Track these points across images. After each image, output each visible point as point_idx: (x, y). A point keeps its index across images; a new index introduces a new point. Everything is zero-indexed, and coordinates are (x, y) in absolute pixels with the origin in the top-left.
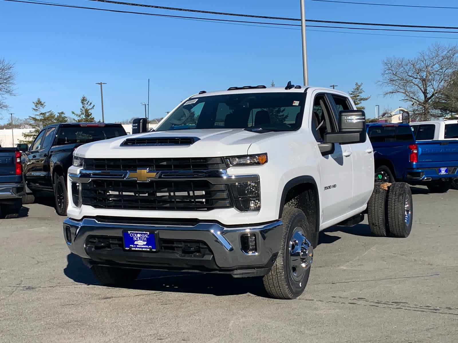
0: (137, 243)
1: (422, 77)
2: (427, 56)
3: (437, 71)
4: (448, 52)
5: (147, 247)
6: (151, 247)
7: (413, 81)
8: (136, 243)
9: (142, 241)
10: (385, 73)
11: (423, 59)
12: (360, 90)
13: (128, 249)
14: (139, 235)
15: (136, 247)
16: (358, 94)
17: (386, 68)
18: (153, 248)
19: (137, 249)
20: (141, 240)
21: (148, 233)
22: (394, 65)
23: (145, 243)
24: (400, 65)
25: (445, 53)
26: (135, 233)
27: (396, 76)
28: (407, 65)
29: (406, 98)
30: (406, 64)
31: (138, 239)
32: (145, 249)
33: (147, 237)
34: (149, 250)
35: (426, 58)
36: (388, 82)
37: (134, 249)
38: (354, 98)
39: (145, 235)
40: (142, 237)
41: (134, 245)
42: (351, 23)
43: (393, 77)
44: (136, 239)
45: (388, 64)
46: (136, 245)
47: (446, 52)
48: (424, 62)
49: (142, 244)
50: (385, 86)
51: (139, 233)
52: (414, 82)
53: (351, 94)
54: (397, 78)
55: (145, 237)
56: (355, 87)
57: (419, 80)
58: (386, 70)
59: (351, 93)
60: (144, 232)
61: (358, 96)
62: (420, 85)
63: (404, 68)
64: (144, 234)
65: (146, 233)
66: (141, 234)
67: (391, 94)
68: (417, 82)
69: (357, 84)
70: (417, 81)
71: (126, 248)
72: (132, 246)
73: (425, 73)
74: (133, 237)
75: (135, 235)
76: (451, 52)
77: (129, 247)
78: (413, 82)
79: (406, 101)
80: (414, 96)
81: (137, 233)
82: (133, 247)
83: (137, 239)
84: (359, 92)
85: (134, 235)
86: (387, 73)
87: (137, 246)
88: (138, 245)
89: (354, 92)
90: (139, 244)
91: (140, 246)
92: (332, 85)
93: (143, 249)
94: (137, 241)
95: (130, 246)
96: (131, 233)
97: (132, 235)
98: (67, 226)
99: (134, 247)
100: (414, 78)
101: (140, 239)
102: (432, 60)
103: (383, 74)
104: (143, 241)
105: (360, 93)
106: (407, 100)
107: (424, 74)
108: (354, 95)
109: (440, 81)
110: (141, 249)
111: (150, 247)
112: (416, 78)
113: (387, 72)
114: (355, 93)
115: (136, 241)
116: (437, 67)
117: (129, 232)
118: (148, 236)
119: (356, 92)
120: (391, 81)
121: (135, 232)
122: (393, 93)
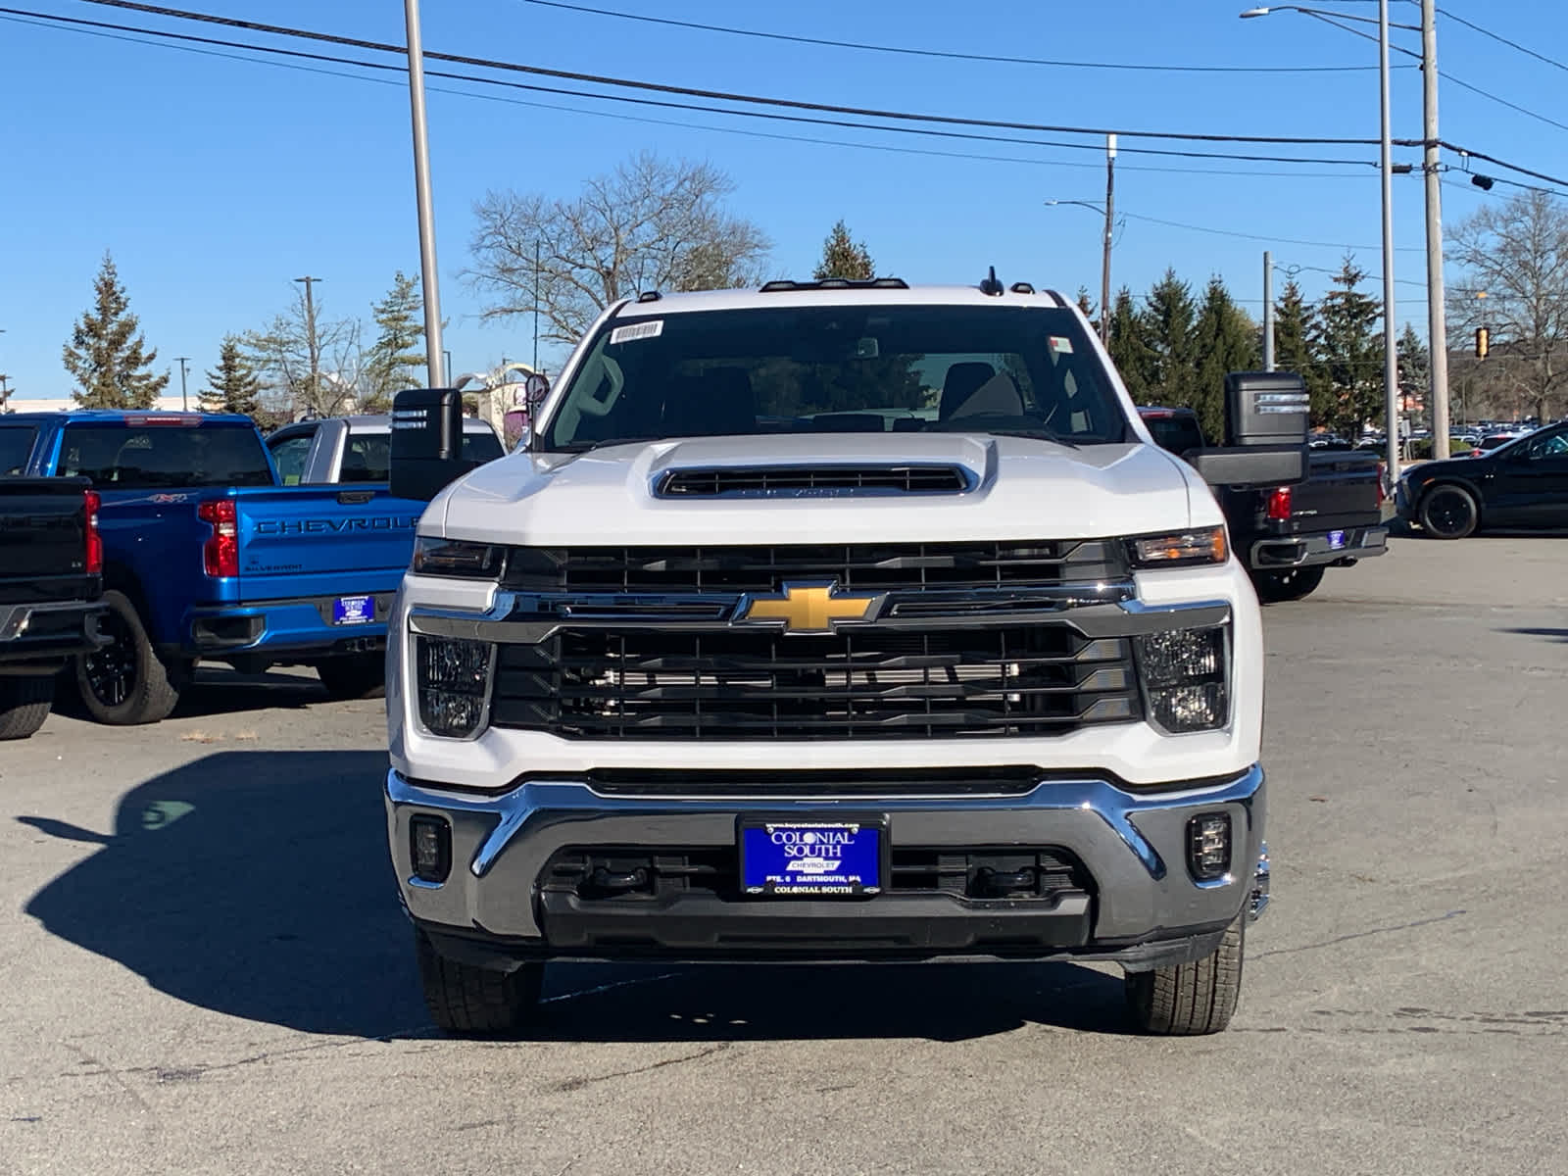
0: (800, 869)
1: (602, 262)
2: (615, 192)
3: (648, 247)
4: (681, 184)
5: (842, 879)
6: (858, 879)
7: (573, 276)
8: (792, 867)
9: (821, 860)
10: (484, 244)
11: (602, 204)
12: (410, 299)
13: (759, 890)
14: (809, 838)
15: (794, 883)
16: (404, 313)
17: (487, 227)
18: (866, 883)
19: (795, 890)
20: (819, 856)
21: (855, 828)
22: (511, 220)
23: (835, 865)
24: (531, 221)
25: (669, 188)
26: (798, 829)
27: (520, 255)
28: (551, 221)
29: (553, 332)
30: (547, 217)
31: (807, 850)
32: (834, 890)
33: (846, 842)
34: (849, 890)
35: (613, 199)
36: (499, 276)
37: (787, 890)
38: (393, 324)
39: (839, 835)
40: (822, 843)
41: (783, 873)
42: (523, 69)
43: (510, 257)
44: (794, 852)
45: (494, 216)
46: (794, 874)
47: (675, 183)
48: (608, 214)
49: (822, 871)
50: (485, 287)
51: (813, 830)
52: (576, 279)
53: (383, 311)
54: (522, 262)
55: (839, 842)
56: (394, 288)
57: (592, 272)
58: (484, 233)
59: (382, 307)
60: (839, 825)
61: (406, 318)
62: (595, 289)
63: (542, 231)
64: (835, 831)
65: (846, 826)
66: (822, 831)
67: (506, 317)
68: (587, 278)
69: (399, 278)
70: (585, 276)
71: (750, 890)
72: (778, 879)
73: (611, 250)
74: (784, 844)
75: (796, 837)
76: (687, 184)
77: (761, 882)
78: (572, 279)
79: (554, 339)
80: (580, 324)
81: (803, 831)
82: (781, 884)
83: (800, 851)
84: (407, 306)
85: (789, 838)
86: (489, 244)
87: (799, 879)
88: (801, 873)
89: (392, 304)
90: (806, 870)
91: (810, 879)
92: (304, 277)
93: (825, 890)
94: (801, 859)
95: (769, 878)
96: (776, 829)
97: (778, 838)
98: (417, 815)
99: (785, 884)
100: (577, 265)
101: (812, 851)
102: (631, 210)
103: (477, 249)
104: (827, 858)
105: (410, 308)
106: (557, 336)
107: (607, 254)
108: (390, 316)
109: (661, 279)
110: (816, 890)
111: (855, 881)
112: (582, 267)
113: (487, 242)
114: (396, 308)
115: (795, 858)
116: (647, 231)
117: (770, 827)
118: (851, 836)
119: (396, 305)
120: (503, 271)
121: (794, 826)
122: (512, 311)
